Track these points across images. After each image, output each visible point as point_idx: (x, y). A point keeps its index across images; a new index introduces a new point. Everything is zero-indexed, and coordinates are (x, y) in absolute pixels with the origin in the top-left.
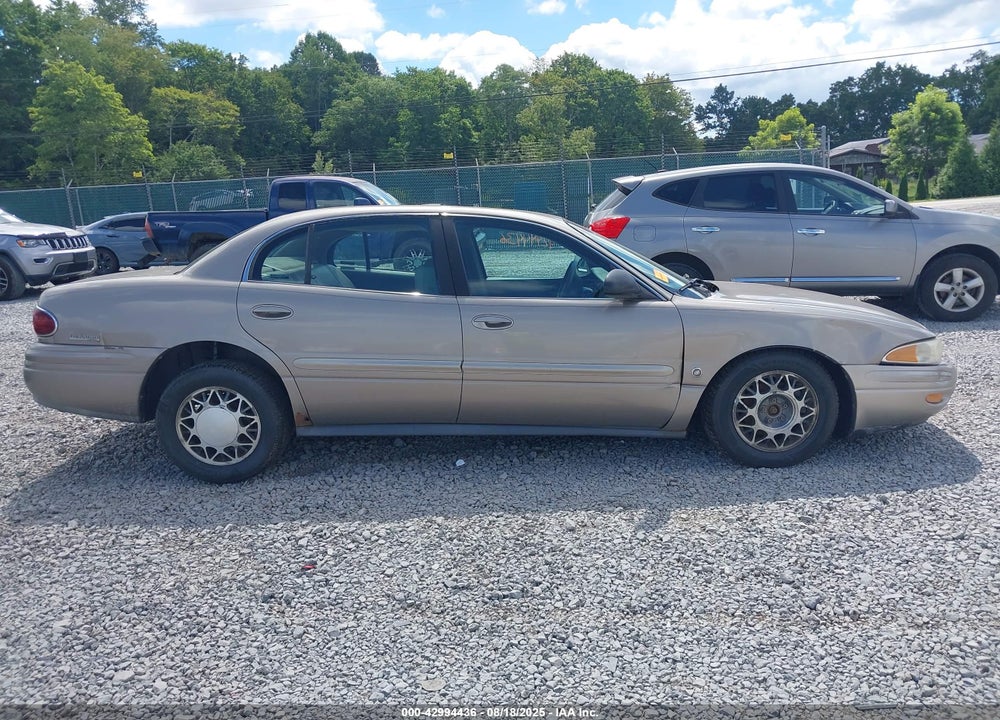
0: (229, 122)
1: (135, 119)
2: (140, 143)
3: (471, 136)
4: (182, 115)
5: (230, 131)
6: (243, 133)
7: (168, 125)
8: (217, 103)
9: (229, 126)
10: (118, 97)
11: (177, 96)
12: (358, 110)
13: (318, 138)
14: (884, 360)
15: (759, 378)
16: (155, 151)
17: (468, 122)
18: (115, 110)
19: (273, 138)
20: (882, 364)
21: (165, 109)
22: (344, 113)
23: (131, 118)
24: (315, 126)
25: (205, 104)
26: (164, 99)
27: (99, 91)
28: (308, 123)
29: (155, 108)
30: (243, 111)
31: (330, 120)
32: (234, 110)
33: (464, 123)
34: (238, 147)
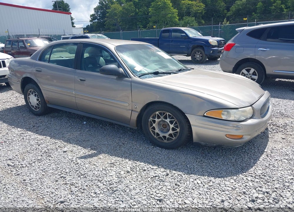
0: (201, 10)
1: (175, 10)
2: (175, 17)
3: (283, 11)
4: (189, 8)
5: (202, 13)
6: (205, 13)
7: (184, 11)
8: (199, 4)
9: (201, 11)
10: (171, 4)
11: (187, 3)
12: (243, 4)
13: (229, 14)
14: (205, 115)
15: (157, 113)
16: (179, 20)
17: (283, 6)
18: (170, 8)
19: (215, 15)
20: (204, 116)
21: (184, 7)
22: (238, 5)
23: (174, 10)
24: (228, 10)
25: (195, 5)
26: (184, 4)
27: (166, 3)
28: (227, 9)
29: (182, 7)
30: (206, 6)
31: (233, 8)
32: (203, 6)
33: (281, 7)
34: (203, 18)
